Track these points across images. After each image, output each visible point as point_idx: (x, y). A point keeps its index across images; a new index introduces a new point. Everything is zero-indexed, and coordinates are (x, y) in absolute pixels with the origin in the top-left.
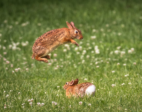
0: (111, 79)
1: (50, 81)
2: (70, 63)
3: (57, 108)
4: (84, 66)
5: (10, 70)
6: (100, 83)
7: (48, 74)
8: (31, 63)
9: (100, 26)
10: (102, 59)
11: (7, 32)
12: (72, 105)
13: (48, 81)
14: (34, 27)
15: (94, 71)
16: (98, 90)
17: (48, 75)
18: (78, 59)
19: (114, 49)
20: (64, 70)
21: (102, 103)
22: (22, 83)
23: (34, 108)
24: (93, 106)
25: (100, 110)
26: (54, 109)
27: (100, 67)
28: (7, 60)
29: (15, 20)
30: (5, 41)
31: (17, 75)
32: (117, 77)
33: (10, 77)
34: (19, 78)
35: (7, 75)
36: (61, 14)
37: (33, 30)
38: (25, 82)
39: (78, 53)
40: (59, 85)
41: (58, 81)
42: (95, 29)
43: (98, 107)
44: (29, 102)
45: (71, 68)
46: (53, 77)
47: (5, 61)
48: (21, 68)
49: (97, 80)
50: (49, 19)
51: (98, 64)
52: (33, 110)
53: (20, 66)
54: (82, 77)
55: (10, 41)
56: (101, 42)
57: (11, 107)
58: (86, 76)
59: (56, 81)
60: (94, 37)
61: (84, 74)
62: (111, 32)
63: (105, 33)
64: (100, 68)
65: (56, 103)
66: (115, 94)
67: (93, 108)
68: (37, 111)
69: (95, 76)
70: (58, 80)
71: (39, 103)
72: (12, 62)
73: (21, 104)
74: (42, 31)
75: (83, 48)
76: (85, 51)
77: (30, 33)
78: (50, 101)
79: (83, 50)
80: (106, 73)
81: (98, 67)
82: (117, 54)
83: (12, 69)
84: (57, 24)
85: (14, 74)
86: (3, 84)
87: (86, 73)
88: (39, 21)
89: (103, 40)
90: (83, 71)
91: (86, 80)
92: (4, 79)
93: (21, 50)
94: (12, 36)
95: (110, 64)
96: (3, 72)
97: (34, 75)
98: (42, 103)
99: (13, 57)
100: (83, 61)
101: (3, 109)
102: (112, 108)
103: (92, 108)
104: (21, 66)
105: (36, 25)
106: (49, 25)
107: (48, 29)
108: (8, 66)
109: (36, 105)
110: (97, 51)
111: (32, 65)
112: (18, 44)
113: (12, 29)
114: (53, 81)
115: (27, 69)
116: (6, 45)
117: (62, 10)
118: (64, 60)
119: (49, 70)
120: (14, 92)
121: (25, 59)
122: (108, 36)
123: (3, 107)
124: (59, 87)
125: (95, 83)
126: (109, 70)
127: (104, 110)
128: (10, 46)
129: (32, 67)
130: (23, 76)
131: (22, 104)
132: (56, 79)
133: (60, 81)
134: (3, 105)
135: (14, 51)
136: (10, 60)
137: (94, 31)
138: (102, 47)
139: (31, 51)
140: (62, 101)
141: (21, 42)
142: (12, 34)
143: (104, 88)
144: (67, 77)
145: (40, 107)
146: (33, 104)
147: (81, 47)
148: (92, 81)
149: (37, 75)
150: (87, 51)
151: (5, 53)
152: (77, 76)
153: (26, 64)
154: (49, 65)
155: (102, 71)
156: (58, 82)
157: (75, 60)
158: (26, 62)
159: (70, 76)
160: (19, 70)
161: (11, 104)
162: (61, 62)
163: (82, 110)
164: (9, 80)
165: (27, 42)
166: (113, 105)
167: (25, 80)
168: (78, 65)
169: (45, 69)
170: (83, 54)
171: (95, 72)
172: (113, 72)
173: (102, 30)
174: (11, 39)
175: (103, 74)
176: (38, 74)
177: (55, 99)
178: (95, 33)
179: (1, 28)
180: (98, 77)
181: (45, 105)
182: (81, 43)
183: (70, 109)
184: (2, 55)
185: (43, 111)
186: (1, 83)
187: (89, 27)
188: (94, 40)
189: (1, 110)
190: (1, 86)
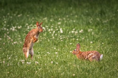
0: (70, 48)
2: (46, 39)
3: (38, 65)
4: (54, 40)
5: (11, 43)
6: (63, 50)
8: (23, 39)
9: (63, 16)
10: (64, 36)
11: (9, 20)
12: (47, 63)
14: (25, 17)
15: (59, 43)
18: (50, 36)
19: (71, 30)
20: (42, 43)
21: (64, 62)
22: (18, 51)
23: (25, 65)
25: (63, 67)
27: (63, 41)
28: (9, 37)
29: (14, 13)
30: (8, 26)
31: (15, 46)
32: (73, 47)
33: (11, 47)
34: (16, 48)
35: (9, 46)
36: (40, 10)
37: (24, 19)
38: (20, 50)
39: (50, 33)
40: (39, 51)
41: (39, 49)
42: (60, 18)
43: (62, 65)
44: (22, 62)
45: (46, 41)
46: (36, 47)
47: (8, 38)
49: (61, 49)
50: (33, 13)
51: (62, 40)
54: (53, 47)
55: (11, 26)
56: (64, 26)
57: (11, 65)
58: (55, 46)
59: (38, 49)
60: (60, 23)
61: (54, 45)
62: (69, 20)
63: (66, 20)
64: (63, 42)
65: (37, 63)
66: (72, 57)
67: (59, 65)
68: (27, 67)
69: (60, 46)
70: (39, 48)
71: (28, 62)
72: (12, 38)
74: (30, 19)
75: (53, 30)
76: (54, 32)
77: (23, 21)
78: (34, 61)
79: (53, 31)
80: (67, 44)
81: (62, 41)
82: (73, 33)
83: (12, 43)
84: (38, 15)
85: (13, 45)
86: (7, 51)
87: (55, 44)
88: (28, 14)
89: (65, 25)
90: (53, 43)
91: (55, 49)
92: (7, 48)
93: (18, 31)
94: (12, 23)
95: (69, 39)
96: (7, 44)
98: (30, 63)
99: (13, 35)
100: (53, 37)
102: (70, 65)
103: (58, 65)
104: (17, 41)
105: (26, 16)
106: (33, 16)
107: (33, 18)
108: (10, 40)
109: (26, 63)
110: (62, 32)
112: (16, 27)
113: (12, 18)
114: (36, 50)
115: (21, 42)
116: (9, 28)
117: (41, 7)
118: (43, 37)
120: (13, 56)
121: (19, 36)
122: (68, 22)
123: (7, 65)
124: (39, 53)
126: (68, 42)
127: (65, 67)
128: (11, 29)
129: (24, 41)
130: (18, 46)
131: (18, 63)
135: (13, 32)
136: (11, 37)
137: (60, 19)
138: (64, 29)
139: (23, 31)
140: (41, 61)
141: (17, 26)
142: (12, 21)
143: (65, 54)
144: (44, 47)
145: (28, 65)
146: (24, 63)
147: (52, 29)
148: (59, 49)
150: (56, 31)
151: (8, 33)
152: (50, 46)
155: (65, 43)
157: (49, 37)
158: (20, 38)
160: (16, 43)
161: (11, 63)
162: (41, 38)
163: (52, 66)
164: (10, 49)
165: (21, 26)
166: (71, 64)
167: (19, 49)
168: (50, 40)
170: (53, 33)
172: (71, 44)
173: (64, 19)
175: (65, 45)
177: (37, 60)
178: (60, 20)
179: (5, 18)
180: (62, 47)
181: (31, 64)
182: (52, 26)
183: (46, 66)
184: (6, 34)
185: (30, 67)
186: (6, 50)
187: (57, 17)
188: (60, 25)
189: (6, 67)
190: (6, 52)
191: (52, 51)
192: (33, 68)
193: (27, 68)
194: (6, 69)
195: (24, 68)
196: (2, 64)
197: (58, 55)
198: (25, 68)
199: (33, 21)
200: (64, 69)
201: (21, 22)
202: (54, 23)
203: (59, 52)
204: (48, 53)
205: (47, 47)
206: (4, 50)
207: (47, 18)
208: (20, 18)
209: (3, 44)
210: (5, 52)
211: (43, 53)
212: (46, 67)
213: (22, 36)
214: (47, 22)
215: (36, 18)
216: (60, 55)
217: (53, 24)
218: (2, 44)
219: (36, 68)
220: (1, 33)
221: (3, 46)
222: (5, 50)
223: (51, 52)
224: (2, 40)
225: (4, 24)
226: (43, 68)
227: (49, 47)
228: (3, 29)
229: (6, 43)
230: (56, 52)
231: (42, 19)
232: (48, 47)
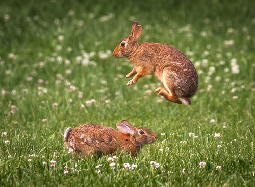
1: (148, 124)
3: (159, 173)
4: (210, 95)
5: (77, 102)
6: (238, 128)
7: (144, 111)
8: (115, 92)
9: (242, 22)
10: (243, 84)
11: (74, 32)
12: (187, 167)
13: (145, 123)
14: (122, 24)
16: (235, 140)
17: (146, 113)
18: (200, 83)
21: (241, 164)
23: (117, 173)
24: (224, 170)
25: (236, 178)
26: (155, 176)
27: (239, 97)
28: (72, 84)
29: (89, 10)
30: (70, 49)
31: (89, 112)
33: (76, 117)
34: (92, 118)
35: (71, 113)
37: (119, 29)
39: (201, 72)
40: (164, 131)
41: (162, 124)
42: (233, 27)
43: (234, 172)
44: (109, 163)
46: (155, 116)
47: (68, 87)
48: (96, 99)
49: (233, 122)
50: (149, 9)
51: (235, 94)
52: (116, 178)
53: (95, 96)
54: (206, 116)
55: (79, 49)
56: (242, 52)
57: (76, 172)
58: (214, 114)
59: (159, 123)
60: (230, 43)
61: (209, 111)
63: (250, 34)
64: (239, 100)
65: (158, 165)
67: (225, 173)
68: (124, 178)
69: (231, 114)
70: (163, 121)
71: (128, 164)
72: (80, 89)
73: (94, 166)
75: (209, 62)
76: (212, 69)
77: (115, 34)
78: (146, 160)
79: (210, 66)
80: (250, 109)
81: (235, 97)
83: (80, 102)
84: (165, 18)
85: (83, 111)
87: (213, 109)
88: (132, 13)
89: (245, 47)
90: (209, 105)
91: (212, 122)
92: (65, 119)
93: (98, 66)
94: (82, 41)
96: (63, 106)
97: (120, 112)
98: (133, 165)
99: (83, 79)
100: (210, 87)
101: (63, 176)
103: (222, 174)
104: (97, 96)
105: (127, 19)
106: (149, 20)
107: (148, 27)
108: (74, 95)
109: (122, 167)
110: (235, 69)
111: (117, 93)
112: (92, 54)
113: (82, 27)
114: (154, 124)
115: (107, 101)
116: (71, 56)
119: (148, 103)
121: (104, 82)
123: (62, 171)
125: (230, 127)
127: (244, 178)
128: (78, 58)
129: (117, 98)
130: (99, 113)
131: (97, 165)
132: (160, 121)
133: (165, 123)
134: (61, 168)
135: (85, 69)
136: (78, 85)
137: (230, 31)
139: (115, 67)
140: (169, 161)
141: (97, 51)
142: (83, 35)
143: (245, 138)
144: (178, 116)
145: (128, 171)
146: (116, 166)
147: (205, 61)
148: (225, 123)
149: (125, 112)
150: (217, 69)
151: (68, 72)
152: (197, 114)
153: (105, 91)
154: (147, 95)
155: (243, 105)
156: (162, 126)
158: (106, 89)
159: (184, 115)
160: (93, 103)
161: (76, 166)
163: (204, 177)
164: (74, 121)
167: (103, 121)
168: (200, 95)
169: (140, 101)
170: (210, 73)
171: (230, 106)
173: (245, 29)
174: (81, 46)
175: (244, 111)
176: (127, 110)
177: (155, 157)
178: (231, 35)
179: (62, 25)
180: (235, 116)
181: (138, 169)
182: (206, 53)
183: (183, 175)
184: (63, 75)
185: (133, 178)
186: (60, 126)
187: (221, 24)
188: (229, 49)
189: (59, 177)
190: (60, 132)
191: (205, 130)
192: (143, 181)
193: (125, 183)
194: (60, 183)
195: (115, 183)
196: (46, 168)
197: (221, 142)
198: (119, 182)
199: (146, 34)
200: (238, 185)
201: (110, 40)
202: (212, 41)
203: (225, 131)
204: (190, 134)
205: (189, 118)
206: (54, 126)
207: (192, 28)
208: (106, 27)
209: (53, 105)
210: (58, 131)
211: (176, 136)
212: (185, 180)
213: (112, 82)
214: (191, 40)
215: (157, 26)
216: (229, 142)
217: (209, 47)
218: (49, 107)
219: (154, 182)
220: (48, 73)
221: (53, 113)
222: (57, 124)
223: (200, 133)
224: (49, 94)
225: (58, 43)
226: (173, 183)
227: (194, 117)
228: (52, 60)
229: (60, 105)
230: (217, 132)
231: (175, 31)
232: (192, 118)
